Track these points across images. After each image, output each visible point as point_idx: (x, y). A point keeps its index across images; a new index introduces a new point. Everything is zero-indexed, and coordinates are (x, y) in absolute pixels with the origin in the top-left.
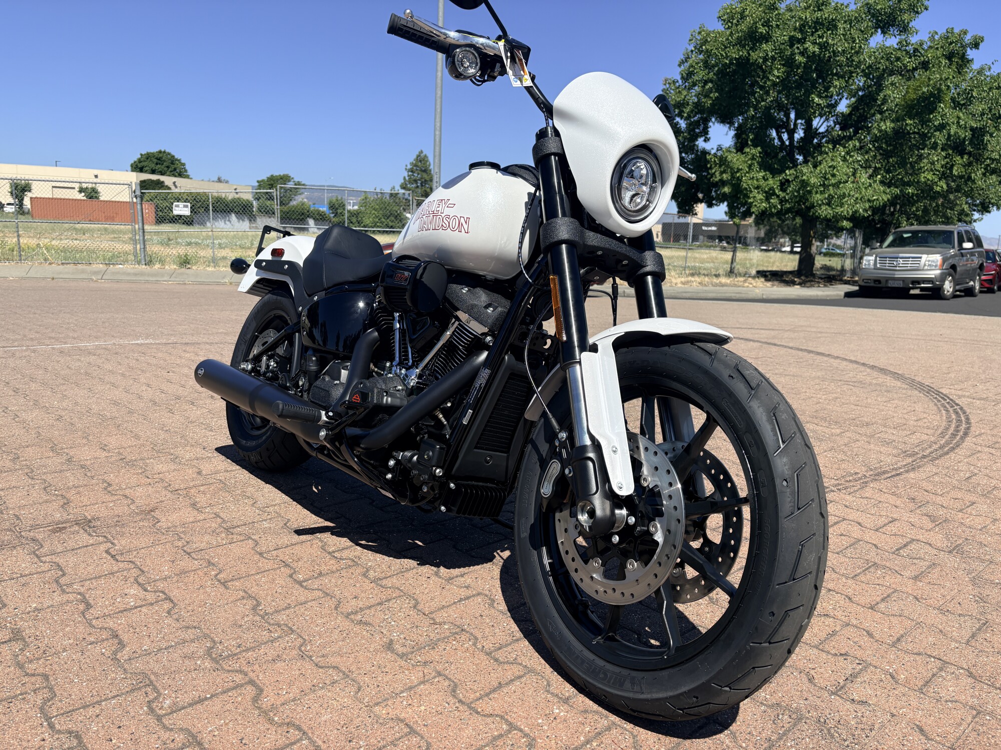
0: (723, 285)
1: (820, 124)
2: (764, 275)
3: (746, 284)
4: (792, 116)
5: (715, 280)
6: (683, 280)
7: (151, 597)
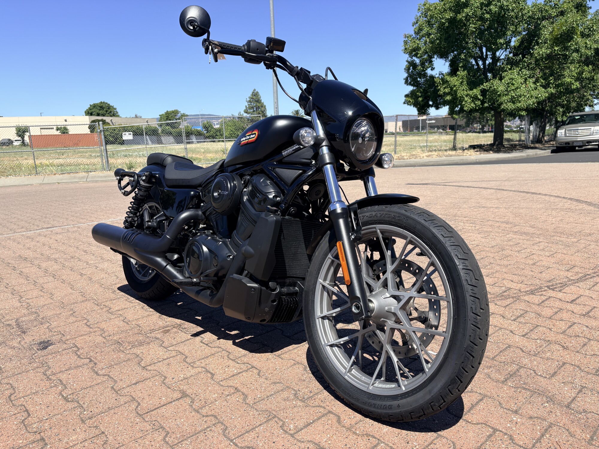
0: (451, 156)
1: (501, 54)
2: (473, 147)
3: (465, 154)
4: (484, 50)
5: (445, 153)
6: (427, 154)
7: (244, 367)
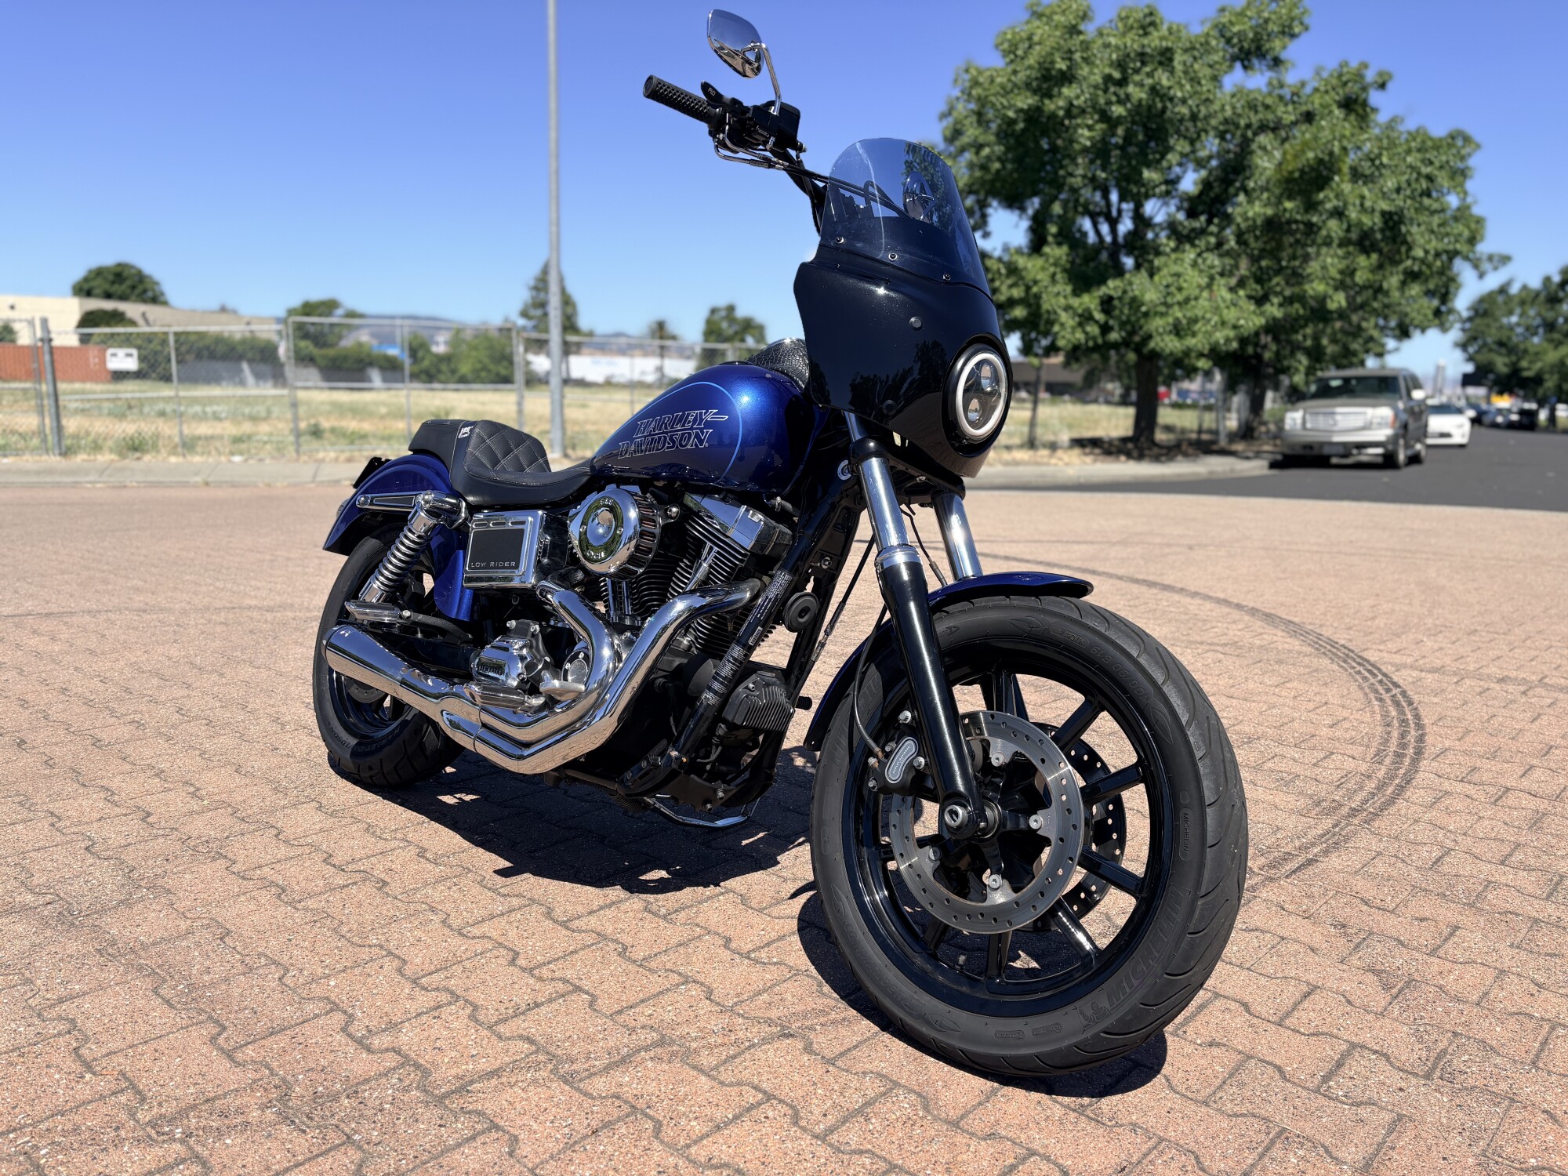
0: (1016, 463)
1: (1156, 210)
2: (1080, 443)
3: (1053, 461)
4: (1114, 197)
5: (1007, 456)
